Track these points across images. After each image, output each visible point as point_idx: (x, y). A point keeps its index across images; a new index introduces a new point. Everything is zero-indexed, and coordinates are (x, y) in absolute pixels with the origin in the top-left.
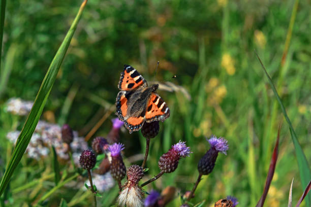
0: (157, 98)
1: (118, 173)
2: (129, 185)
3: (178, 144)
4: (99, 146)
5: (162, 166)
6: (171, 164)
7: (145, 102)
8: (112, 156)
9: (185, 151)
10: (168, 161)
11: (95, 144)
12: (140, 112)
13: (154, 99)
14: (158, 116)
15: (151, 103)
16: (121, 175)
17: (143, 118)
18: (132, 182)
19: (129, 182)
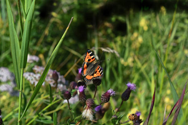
0: (100, 67)
1: (83, 100)
2: (87, 108)
3: (109, 90)
4: (73, 86)
5: (102, 100)
6: (106, 99)
7: (95, 69)
8: (79, 92)
9: (113, 93)
10: (105, 98)
11: (71, 85)
12: (92, 73)
13: (98, 68)
14: (98, 76)
15: (97, 70)
16: (84, 101)
17: (93, 76)
18: (89, 107)
19: (87, 107)
